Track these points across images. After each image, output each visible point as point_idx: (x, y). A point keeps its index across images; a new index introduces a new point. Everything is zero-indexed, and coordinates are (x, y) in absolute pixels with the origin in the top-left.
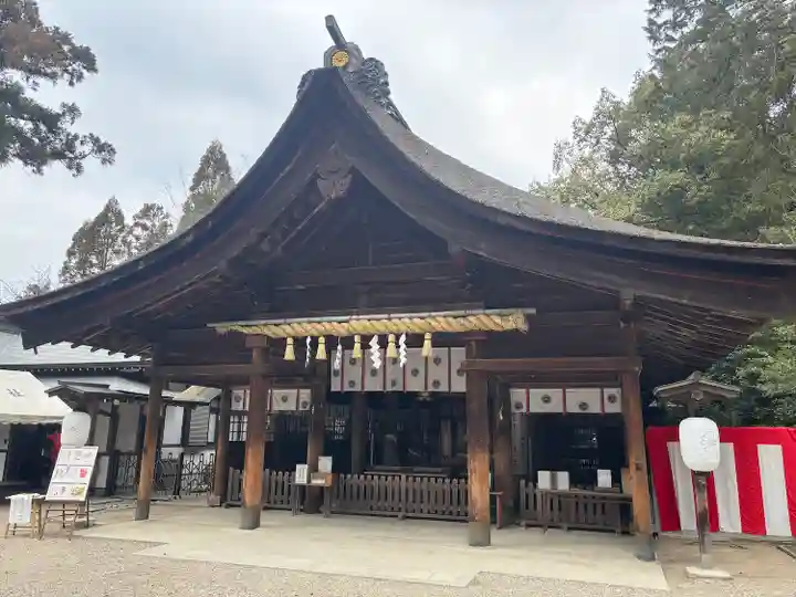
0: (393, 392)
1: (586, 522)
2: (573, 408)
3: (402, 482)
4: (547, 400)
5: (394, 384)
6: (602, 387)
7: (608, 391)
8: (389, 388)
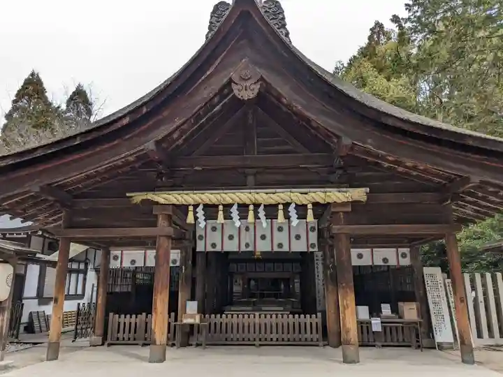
0: (245, 252)
1: (392, 341)
2: (378, 262)
3: (256, 319)
4: (360, 256)
5: (247, 245)
6: (397, 247)
7: (401, 250)
8: (243, 248)
